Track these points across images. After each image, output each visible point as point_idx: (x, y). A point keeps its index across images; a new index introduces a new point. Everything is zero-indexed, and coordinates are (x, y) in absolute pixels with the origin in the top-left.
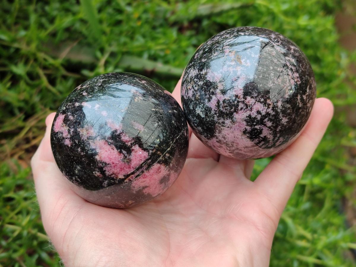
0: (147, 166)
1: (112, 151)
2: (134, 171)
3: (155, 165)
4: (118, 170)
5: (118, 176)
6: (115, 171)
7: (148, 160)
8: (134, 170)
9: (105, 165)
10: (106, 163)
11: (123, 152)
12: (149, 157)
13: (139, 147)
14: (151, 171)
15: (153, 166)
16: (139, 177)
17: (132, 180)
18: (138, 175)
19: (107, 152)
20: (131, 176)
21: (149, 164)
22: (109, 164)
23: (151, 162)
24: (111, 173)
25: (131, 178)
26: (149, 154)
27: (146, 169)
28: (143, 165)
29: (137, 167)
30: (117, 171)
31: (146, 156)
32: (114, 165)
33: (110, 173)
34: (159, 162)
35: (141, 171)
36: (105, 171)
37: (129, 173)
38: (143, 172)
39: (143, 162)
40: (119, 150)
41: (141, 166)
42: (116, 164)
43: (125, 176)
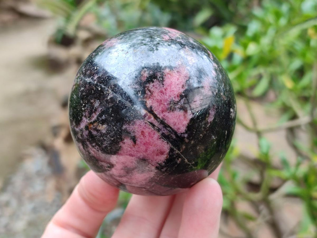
0: (167, 134)
1: (180, 86)
2: (159, 118)
3: (168, 146)
4: (159, 98)
5: (150, 100)
6: (155, 94)
7: (176, 133)
8: (161, 118)
9: (161, 80)
10: (163, 81)
11: (182, 100)
12: (179, 135)
13: (191, 119)
14: (160, 142)
15: (166, 143)
16: (151, 127)
17: (146, 118)
18: (154, 126)
19: (178, 80)
20: (152, 116)
21: (170, 136)
22: (163, 84)
23: (172, 138)
24: (152, 90)
25: (148, 117)
26: (184, 133)
27: (163, 134)
28: (168, 129)
29: (166, 122)
30: (156, 96)
31: (180, 130)
32: (164, 90)
33: (152, 88)
34: (171, 150)
35: (160, 128)
36: (153, 82)
37: (156, 113)
38: (159, 130)
39: (173, 127)
40: (183, 94)
41: (166, 126)
42: (166, 94)
43: (151, 107)
